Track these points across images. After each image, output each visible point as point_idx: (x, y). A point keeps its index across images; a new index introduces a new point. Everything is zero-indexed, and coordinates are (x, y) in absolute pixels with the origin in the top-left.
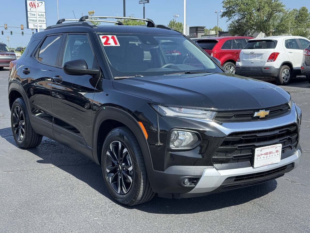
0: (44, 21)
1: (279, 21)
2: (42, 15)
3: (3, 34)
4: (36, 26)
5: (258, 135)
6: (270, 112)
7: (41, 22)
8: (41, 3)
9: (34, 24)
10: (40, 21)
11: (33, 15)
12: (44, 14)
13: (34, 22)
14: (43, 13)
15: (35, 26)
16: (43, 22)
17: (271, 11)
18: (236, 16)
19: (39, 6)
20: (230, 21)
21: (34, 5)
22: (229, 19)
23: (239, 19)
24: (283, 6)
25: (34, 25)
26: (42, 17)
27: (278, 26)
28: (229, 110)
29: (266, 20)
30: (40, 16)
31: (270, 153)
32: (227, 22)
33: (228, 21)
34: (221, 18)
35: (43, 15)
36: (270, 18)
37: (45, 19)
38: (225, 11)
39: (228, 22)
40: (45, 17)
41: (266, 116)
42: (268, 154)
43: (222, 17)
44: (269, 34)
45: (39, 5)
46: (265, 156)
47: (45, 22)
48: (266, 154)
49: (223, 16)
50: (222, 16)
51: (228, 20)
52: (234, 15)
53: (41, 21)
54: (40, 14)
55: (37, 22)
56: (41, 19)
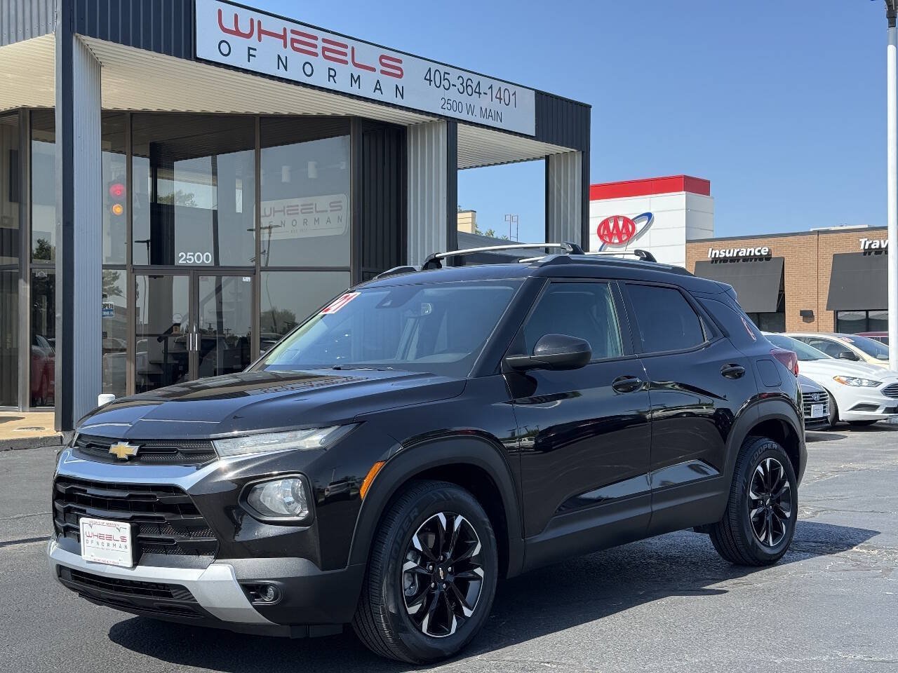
6: (141, 450)
42: (105, 538)
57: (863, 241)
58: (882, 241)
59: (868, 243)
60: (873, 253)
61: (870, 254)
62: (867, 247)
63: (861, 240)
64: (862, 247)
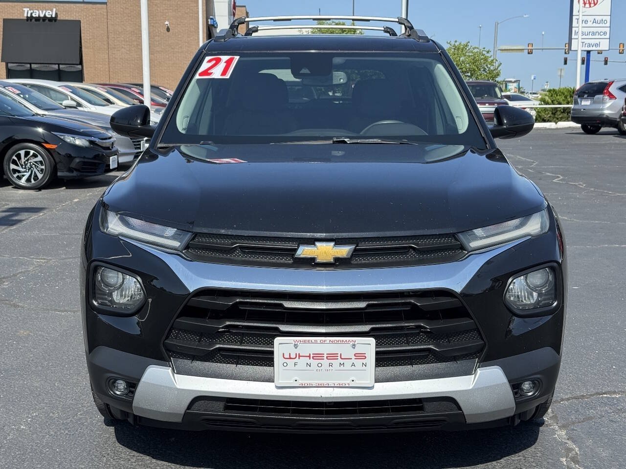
0: (605, 33)
2: (602, 20)
3: (566, 63)
4: (586, 45)
5: (288, 304)
6: (355, 250)
7: (599, 37)
9: (583, 41)
10: (597, 33)
11: (584, 22)
12: (608, 18)
13: (584, 37)
14: (604, 18)
15: (584, 44)
16: (603, 37)
19: (598, 4)
25: (583, 43)
26: (604, 25)
28: (223, 232)
30: (599, 22)
31: (332, 356)
35: (604, 22)
37: (608, 30)
40: (608, 24)
41: (337, 259)
42: (325, 358)
46: (314, 363)
47: (608, 36)
48: (318, 356)
53: (599, 34)
54: (598, 18)
55: (590, 37)
56: (599, 30)
57: (26, 10)
58: (41, 12)
59: (30, 12)
60: (33, 20)
61: (31, 20)
62: (29, 15)
63: (24, 9)
64: (26, 15)
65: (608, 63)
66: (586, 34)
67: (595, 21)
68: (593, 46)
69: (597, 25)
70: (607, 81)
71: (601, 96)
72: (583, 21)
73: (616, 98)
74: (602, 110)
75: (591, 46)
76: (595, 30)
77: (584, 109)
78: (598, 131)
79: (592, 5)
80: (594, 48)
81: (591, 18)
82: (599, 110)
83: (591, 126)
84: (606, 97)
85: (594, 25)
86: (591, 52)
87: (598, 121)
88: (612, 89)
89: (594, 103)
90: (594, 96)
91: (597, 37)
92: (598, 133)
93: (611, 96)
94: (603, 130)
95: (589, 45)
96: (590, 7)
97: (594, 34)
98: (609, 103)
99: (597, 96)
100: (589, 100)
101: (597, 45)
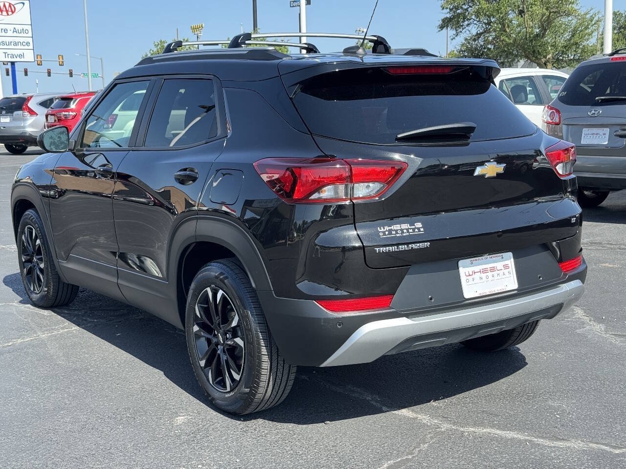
0: (28, 44)
1: (567, 35)
2: (23, 29)
4: (9, 56)
7: (22, 47)
8: (22, 5)
9: (5, 51)
10: (19, 43)
11: (3, 31)
12: (29, 28)
13: (5, 47)
14: (25, 27)
15: (7, 54)
16: (26, 47)
17: (547, 14)
18: (471, 26)
19: (16, 11)
20: (458, 37)
21: (4, 9)
22: (457, 35)
23: (479, 32)
24: (573, 3)
25: (5, 53)
26: (25, 35)
27: (565, 47)
29: (537, 35)
30: (20, 32)
32: (452, 39)
33: (454, 38)
34: (440, 31)
35: (26, 31)
36: (546, 30)
37: (30, 40)
38: (448, 16)
39: (454, 40)
40: (30, 34)
43: (442, 30)
44: (545, 64)
45: (16, 8)
47: (31, 47)
49: (442, 27)
50: (440, 28)
51: (454, 36)
52: (468, 25)
53: (22, 44)
54: (19, 27)
55: (12, 47)
56: (22, 40)
65: (51, 74)
66: (8, 44)
67: (15, 31)
68: (16, 57)
69: (18, 35)
70: (26, 96)
71: (20, 112)
72: (2, 29)
73: (37, 114)
74: (24, 127)
75: (14, 56)
76: (17, 40)
77: (4, 127)
78: (25, 151)
79: (10, 13)
80: (18, 59)
81: (11, 27)
82: (20, 127)
83: (16, 146)
84: (26, 113)
85: (15, 34)
86: (15, 63)
87: (21, 140)
88: (32, 104)
89: (14, 120)
90: (13, 113)
91: (19, 47)
92: (25, 152)
93: (32, 112)
94: (30, 149)
95: (13, 56)
96: (8, 15)
97: (16, 44)
98: (31, 120)
99: (16, 113)
100: (8, 116)
101: (20, 56)
